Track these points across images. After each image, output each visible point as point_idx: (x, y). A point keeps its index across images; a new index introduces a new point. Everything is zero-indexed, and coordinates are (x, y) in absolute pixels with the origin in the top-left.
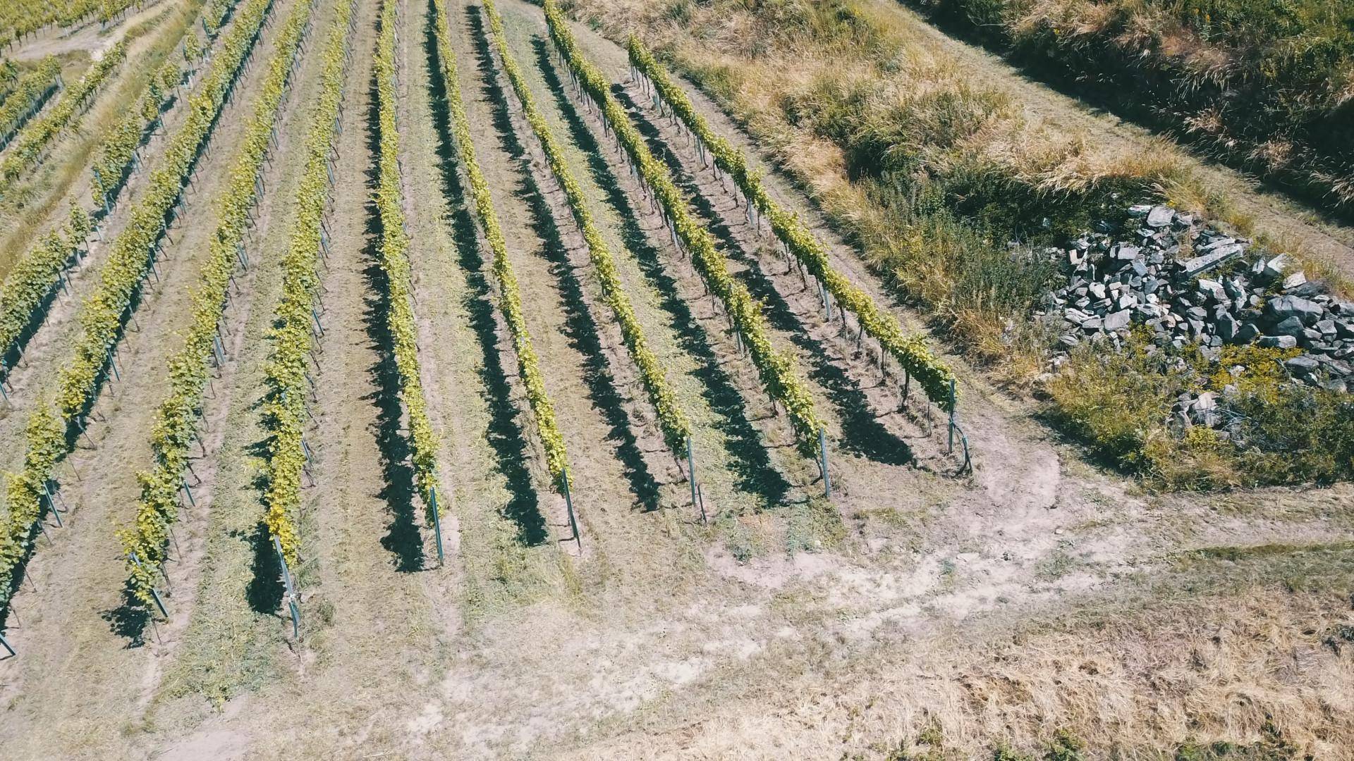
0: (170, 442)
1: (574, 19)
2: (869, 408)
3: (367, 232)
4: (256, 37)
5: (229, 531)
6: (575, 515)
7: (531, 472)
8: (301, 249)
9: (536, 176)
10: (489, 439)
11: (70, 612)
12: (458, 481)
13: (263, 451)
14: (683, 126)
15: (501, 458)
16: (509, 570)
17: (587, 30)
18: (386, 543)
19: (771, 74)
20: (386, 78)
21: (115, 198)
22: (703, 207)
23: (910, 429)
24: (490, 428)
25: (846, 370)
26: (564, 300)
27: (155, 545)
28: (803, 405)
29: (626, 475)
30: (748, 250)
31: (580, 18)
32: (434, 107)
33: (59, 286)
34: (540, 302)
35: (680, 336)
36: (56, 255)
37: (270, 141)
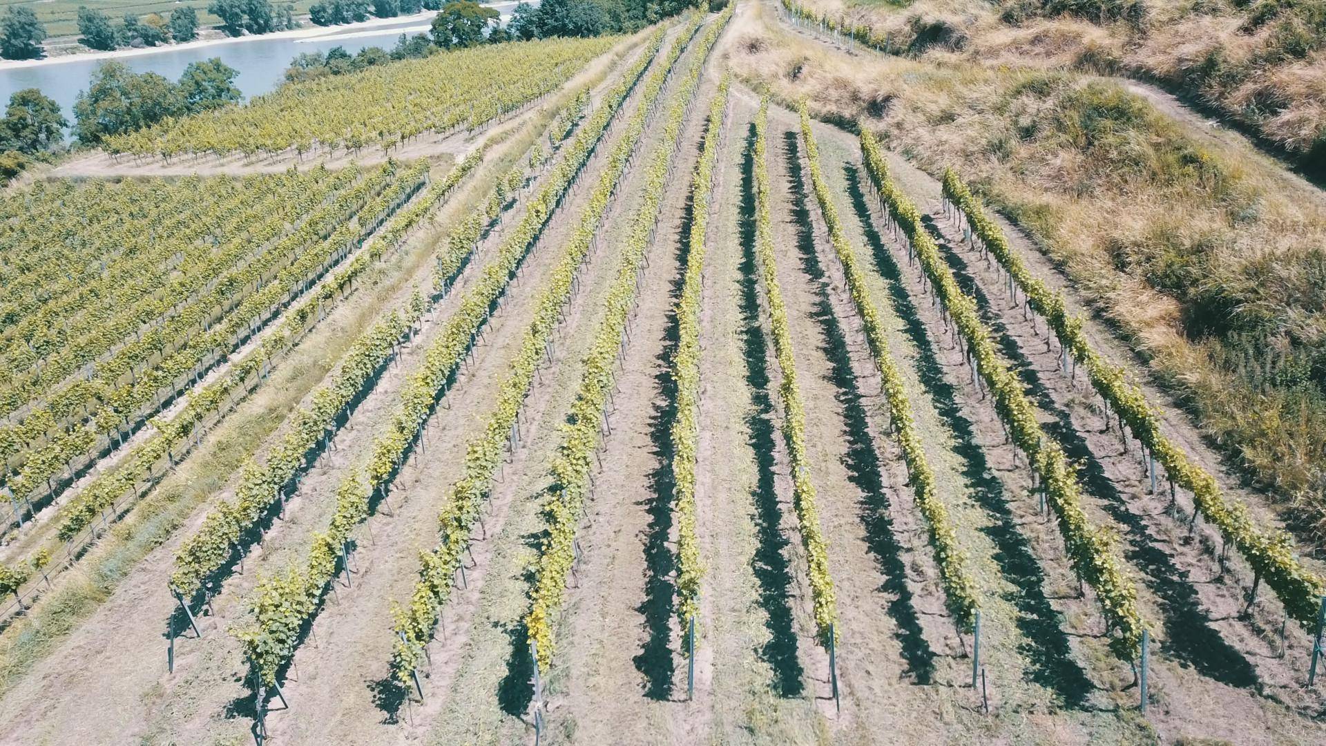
0: (455, 523)
1: (889, 148)
2: (1200, 608)
3: (664, 339)
4: (593, 150)
5: (492, 620)
6: (837, 672)
7: (793, 612)
8: (602, 351)
9: (833, 300)
10: (754, 568)
11: (341, 674)
12: (717, 609)
13: (538, 542)
14: (994, 261)
15: (765, 591)
16: (760, 721)
17: (901, 160)
18: (639, 662)
19: (1098, 215)
20: (701, 195)
21: (451, 284)
22: (1009, 348)
23: (1253, 643)
24: (756, 555)
25: (1172, 556)
26: (848, 429)
27: (424, 626)
28: (1124, 598)
29: (897, 636)
30: (1059, 401)
31: (895, 148)
32: (742, 225)
33: (389, 360)
34: (822, 428)
35: (973, 485)
36: (393, 331)
37: (590, 246)
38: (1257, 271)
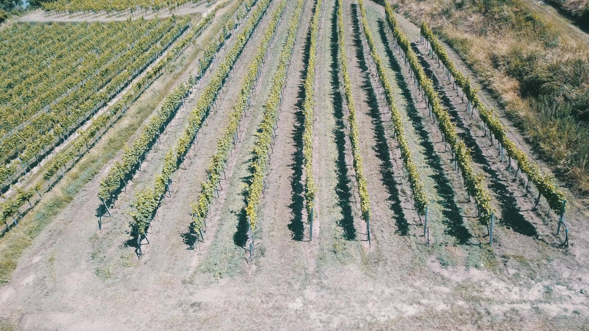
0: (214, 172)
1: (398, 12)
2: (517, 206)
3: (298, 97)
4: (265, 12)
5: (230, 210)
6: (370, 231)
7: (352, 208)
8: (272, 101)
9: (372, 80)
10: (336, 191)
11: (170, 231)
12: (322, 206)
13: (248, 181)
14: (441, 64)
15: (340, 200)
16: (339, 248)
17: (403, 18)
18: (290, 226)
19: (488, 44)
20: (314, 33)
21: (205, 72)
22: (446, 101)
23: (537, 220)
24: (337, 186)
25: (507, 186)
26: (376, 135)
27: (204, 211)
28: (485, 200)
29: (394, 217)
30: (466, 124)
31: (400, 12)
32: (332, 46)
33: (181, 104)
34: (366, 135)
35: (428, 158)
36: (182, 92)
37: (265, 55)
38: (554, 69)
